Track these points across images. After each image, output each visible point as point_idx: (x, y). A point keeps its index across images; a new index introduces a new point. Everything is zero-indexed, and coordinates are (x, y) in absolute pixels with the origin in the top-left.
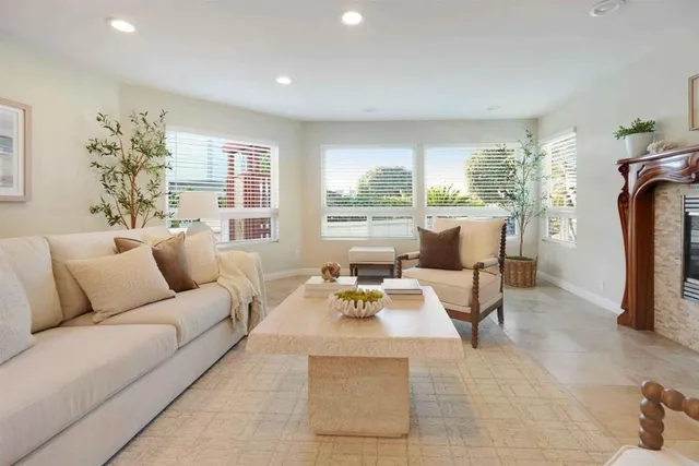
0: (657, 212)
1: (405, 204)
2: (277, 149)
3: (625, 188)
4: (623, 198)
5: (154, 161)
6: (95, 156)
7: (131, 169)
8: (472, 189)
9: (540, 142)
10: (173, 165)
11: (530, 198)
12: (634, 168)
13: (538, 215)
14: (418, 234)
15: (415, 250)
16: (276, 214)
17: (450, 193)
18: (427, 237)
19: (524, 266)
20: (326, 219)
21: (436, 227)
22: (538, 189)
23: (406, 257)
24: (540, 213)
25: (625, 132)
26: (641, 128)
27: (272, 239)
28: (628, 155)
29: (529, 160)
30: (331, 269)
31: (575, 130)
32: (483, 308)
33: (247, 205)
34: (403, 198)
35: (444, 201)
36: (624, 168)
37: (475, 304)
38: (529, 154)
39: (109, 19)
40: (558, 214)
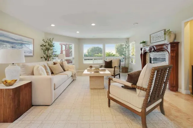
0: (147, 57)
1: (100, 56)
2: (74, 45)
3: (142, 53)
4: (141, 55)
5: (51, 48)
6: (42, 47)
7: (48, 49)
8: (117, 52)
9: (129, 43)
10: (56, 48)
11: (127, 55)
12: (143, 49)
13: (128, 58)
14: (104, 62)
15: (104, 65)
16: (74, 58)
17: (111, 54)
18: (106, 62)
19: (125, 69)
20: (84, 60)
21: (108, 60)
22: (129, 53)
23: (102, 66)
24: (129, 58)
25: (141, 43)
26: (144, 42)
27: (73, 64)
28: (142, 47)
29: (126, 47)
30: (91, 66)
31: (135, 41)
32: (116, 74)
33: (66, 56)
34: (100, 55)
35: (109, 55)
36: (141, 49)
37: (114, 73)
38: (126, 46)
39: (51, 25)
40: (132, 58)
